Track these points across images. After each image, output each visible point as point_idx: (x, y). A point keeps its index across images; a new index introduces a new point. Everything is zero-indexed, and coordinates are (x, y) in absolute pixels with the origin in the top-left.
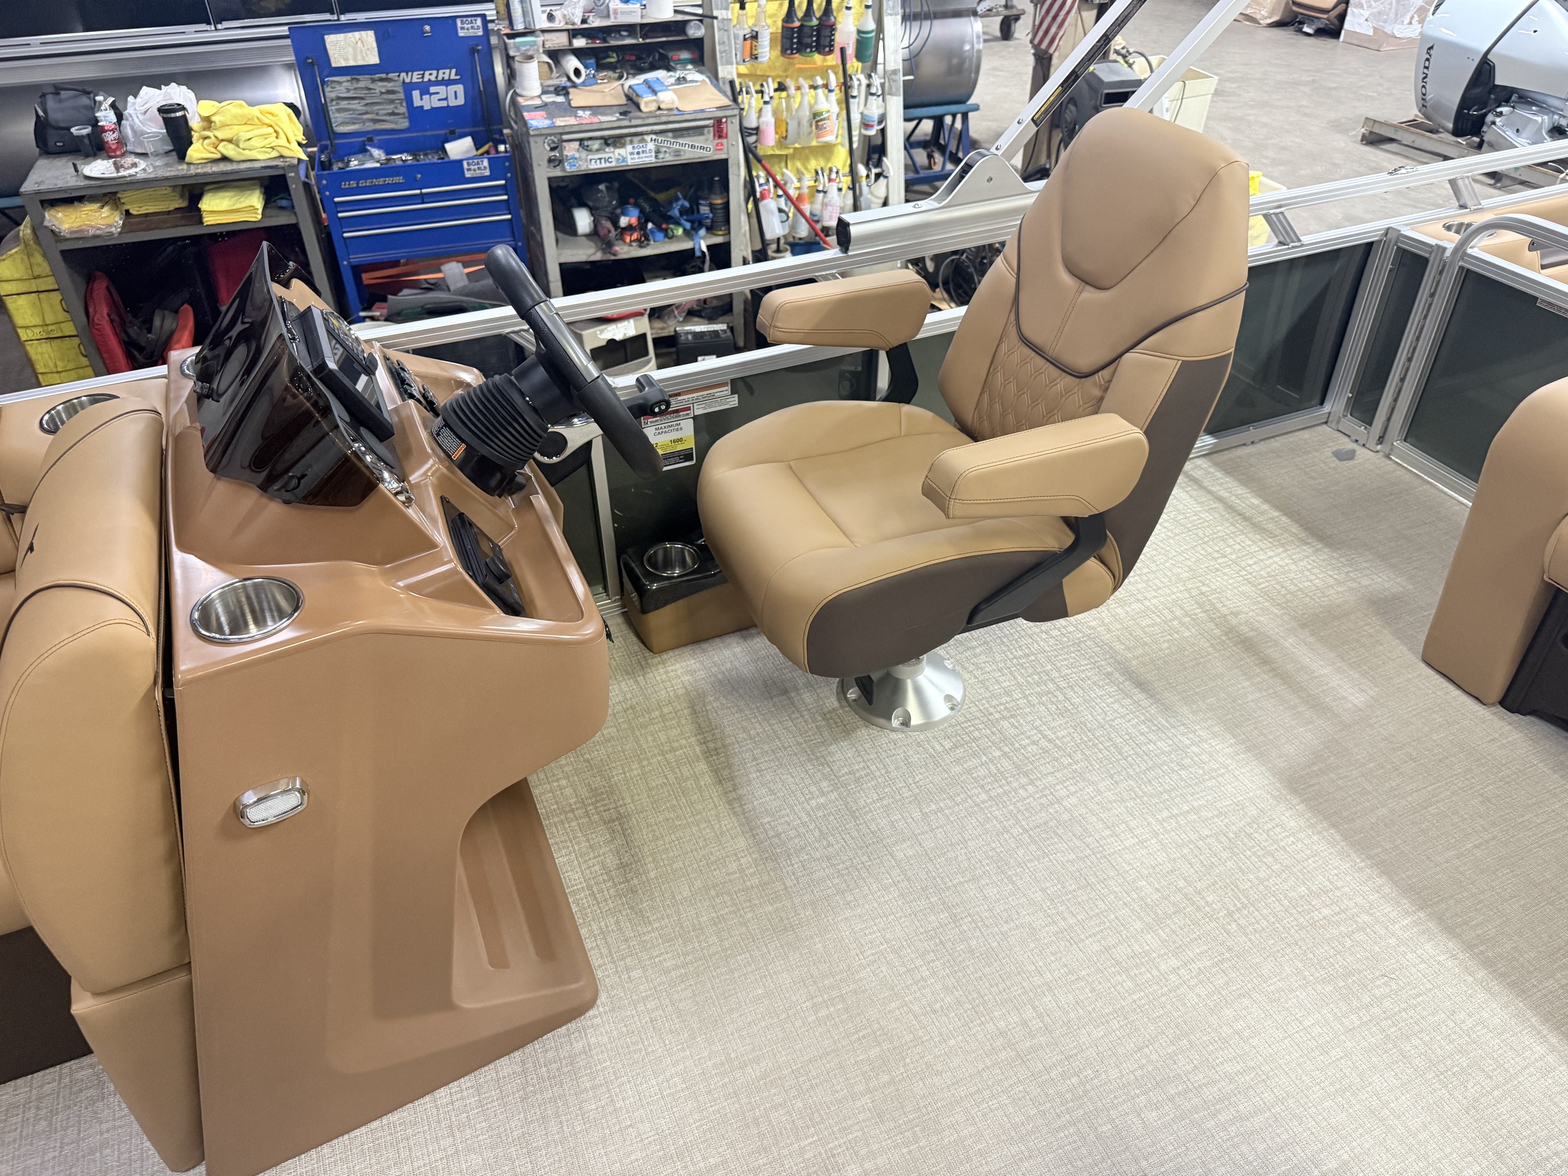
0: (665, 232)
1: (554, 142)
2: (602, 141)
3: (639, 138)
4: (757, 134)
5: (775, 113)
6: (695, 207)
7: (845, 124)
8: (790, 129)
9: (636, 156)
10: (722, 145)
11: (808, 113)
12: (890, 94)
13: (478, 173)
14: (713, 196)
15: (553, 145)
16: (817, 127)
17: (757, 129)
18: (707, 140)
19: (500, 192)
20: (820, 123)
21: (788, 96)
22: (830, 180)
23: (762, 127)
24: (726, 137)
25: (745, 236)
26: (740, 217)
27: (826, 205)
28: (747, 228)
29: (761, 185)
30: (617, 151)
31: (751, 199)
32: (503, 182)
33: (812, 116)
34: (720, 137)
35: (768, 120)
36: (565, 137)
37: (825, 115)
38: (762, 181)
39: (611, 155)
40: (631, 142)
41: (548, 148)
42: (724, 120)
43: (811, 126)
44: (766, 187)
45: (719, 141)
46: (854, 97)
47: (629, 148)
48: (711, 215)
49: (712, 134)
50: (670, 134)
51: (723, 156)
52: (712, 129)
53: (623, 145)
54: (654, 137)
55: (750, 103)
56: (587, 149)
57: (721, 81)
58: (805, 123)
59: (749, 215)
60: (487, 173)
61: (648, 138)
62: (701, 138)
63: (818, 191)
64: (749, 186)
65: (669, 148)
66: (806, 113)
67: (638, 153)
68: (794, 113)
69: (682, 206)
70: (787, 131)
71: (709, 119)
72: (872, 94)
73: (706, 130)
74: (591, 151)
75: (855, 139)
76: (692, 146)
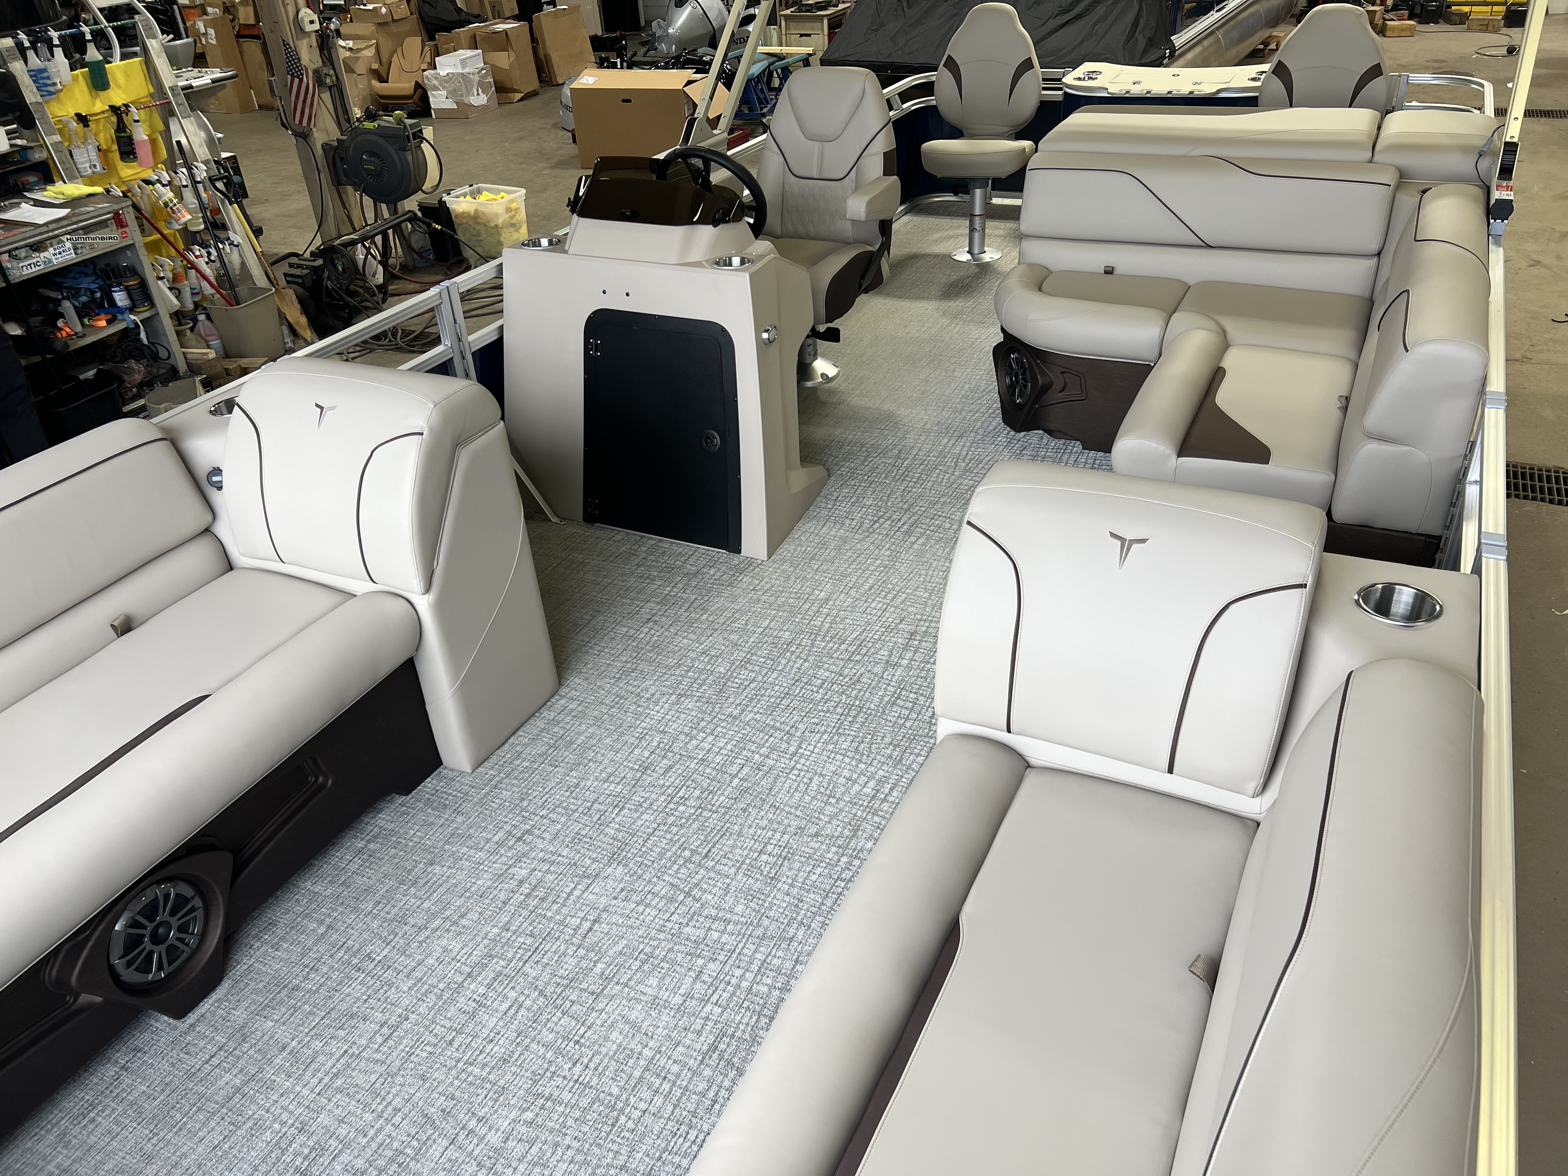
2: (28, 248)
3: (58, 239)
9: (59, 256)
10: (125, 233)
14: (127, 280)
18: (111, 231)
20: (174, 209)
24: (125, 225)
30: (42, 255)
34: (122, 227)
39: (38, 259)
40: (52, 245)
42: (121, 212)
45: (122, 230)
47: (51, 250)
49: (115, 225)
50: (81, 232)
51: (131, 242)
52: (113, 221)
53: (46, 249)
54: (69, 237)
56: (18, 258)
61: (64, 238)
62: (108, 229)
65: (84, 243)
67: (60, 253)
71: (109, 213)
73: (109, 223)
74: (20, 259)
76: (102, 238)
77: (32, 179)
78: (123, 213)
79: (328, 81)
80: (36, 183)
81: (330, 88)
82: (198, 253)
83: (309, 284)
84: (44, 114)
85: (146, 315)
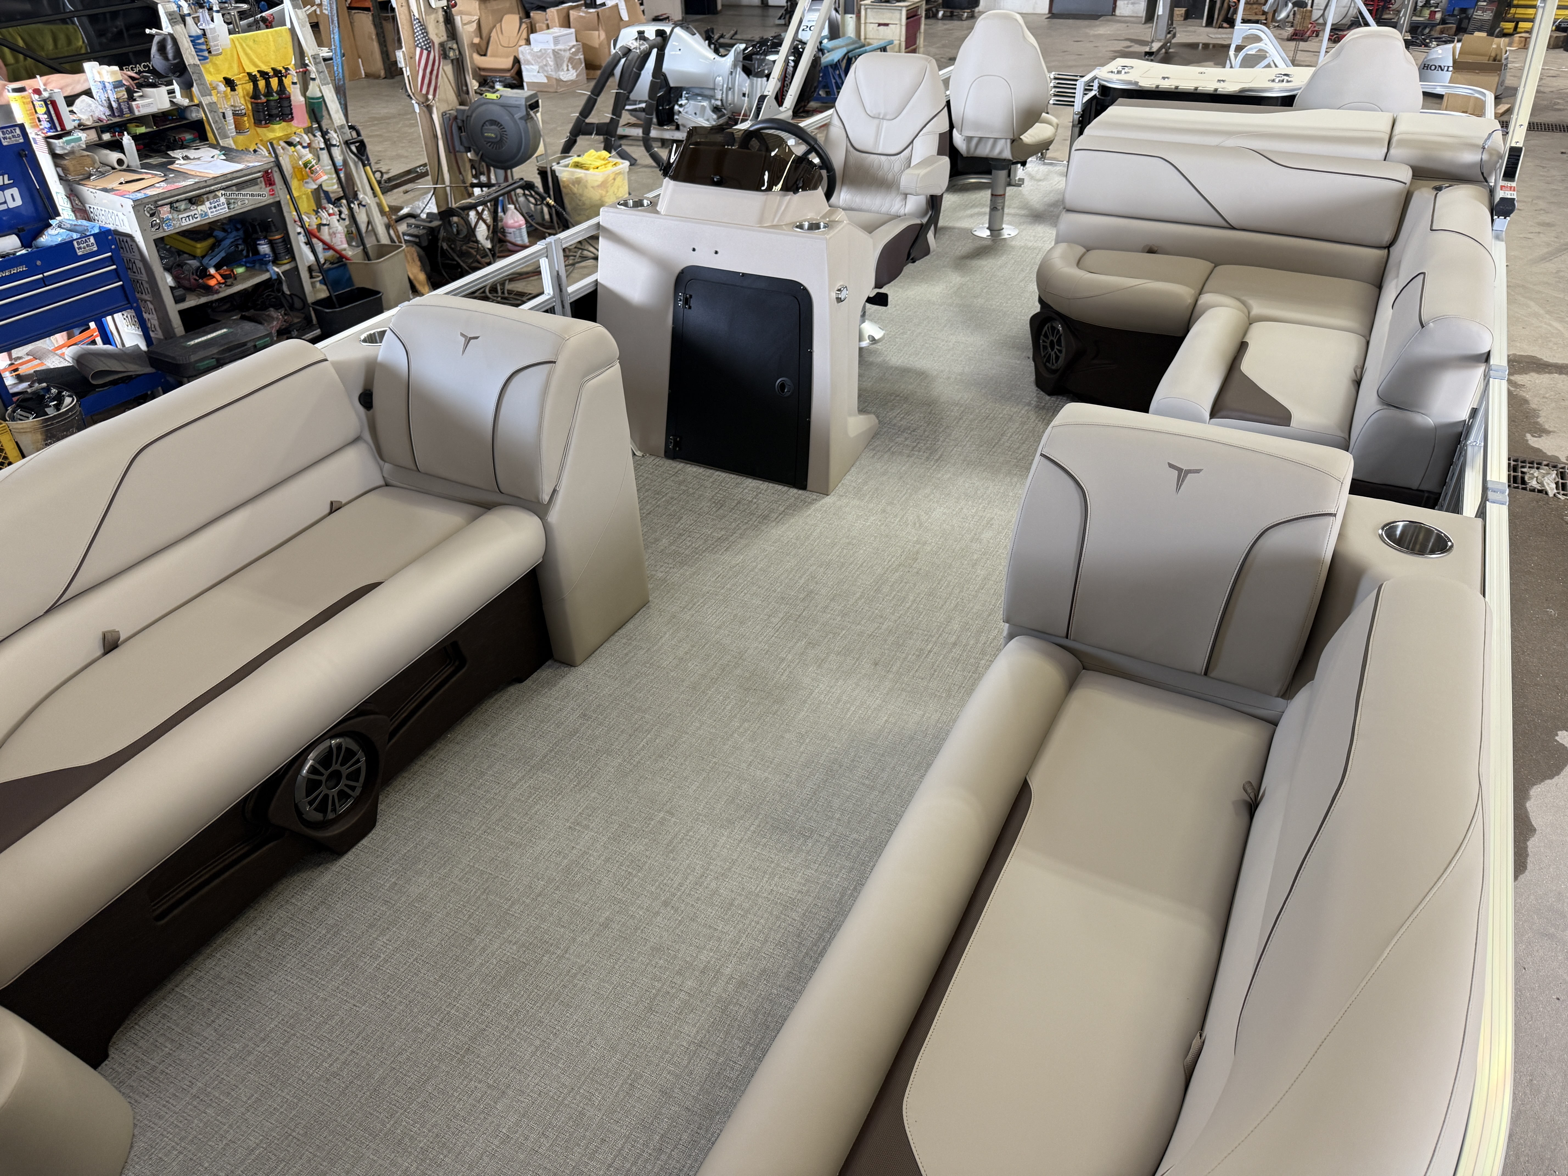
1: (152, 209)
2: (188, 201)
3: (213, 194)
9: (214, 210)
10: (272, 191)
13: (88, 250)
14: (272, 234)
15: (151, 212)
16: (311, 172)
18: (261, 188)
19: (107, 264)
20: (312, 169)
22: (330, 215)
24: (273, 184)
27: (334, 233)
30: (200, 208)
32: (110, 254)
34: (271, 184)
36: (160, 203)
37: (314, 163)
39: (196, 212)
40: (208, 199)
41: (149, 215)
42: (270, 171)
45: (270, 188)
46: (322, 149)
47: (207, 204)
48: (273, 251)
49: (263, 183)
50: (234, 188)
51: (274, 200)
52: (262, 179)
53: (203, 203)
54: (223, 192)
56: (177, 210)
60: (96, 249)
61: (219, 194)
62: (258, 187)
63: (324, 225)
65: (236, 199)
67: (215, 207)
71: (259, 172)
72: (335, 145)
73: (259, 180)
74: (180, 211)
76: (252, 195)
77: (188, 136)
78: (271, 172)
79: (451, 54)
80: (193, 141)
81: (452, 61)
82: (331, 211)
83: (425, 243)
84: (200, 75)
85: (287, 267)
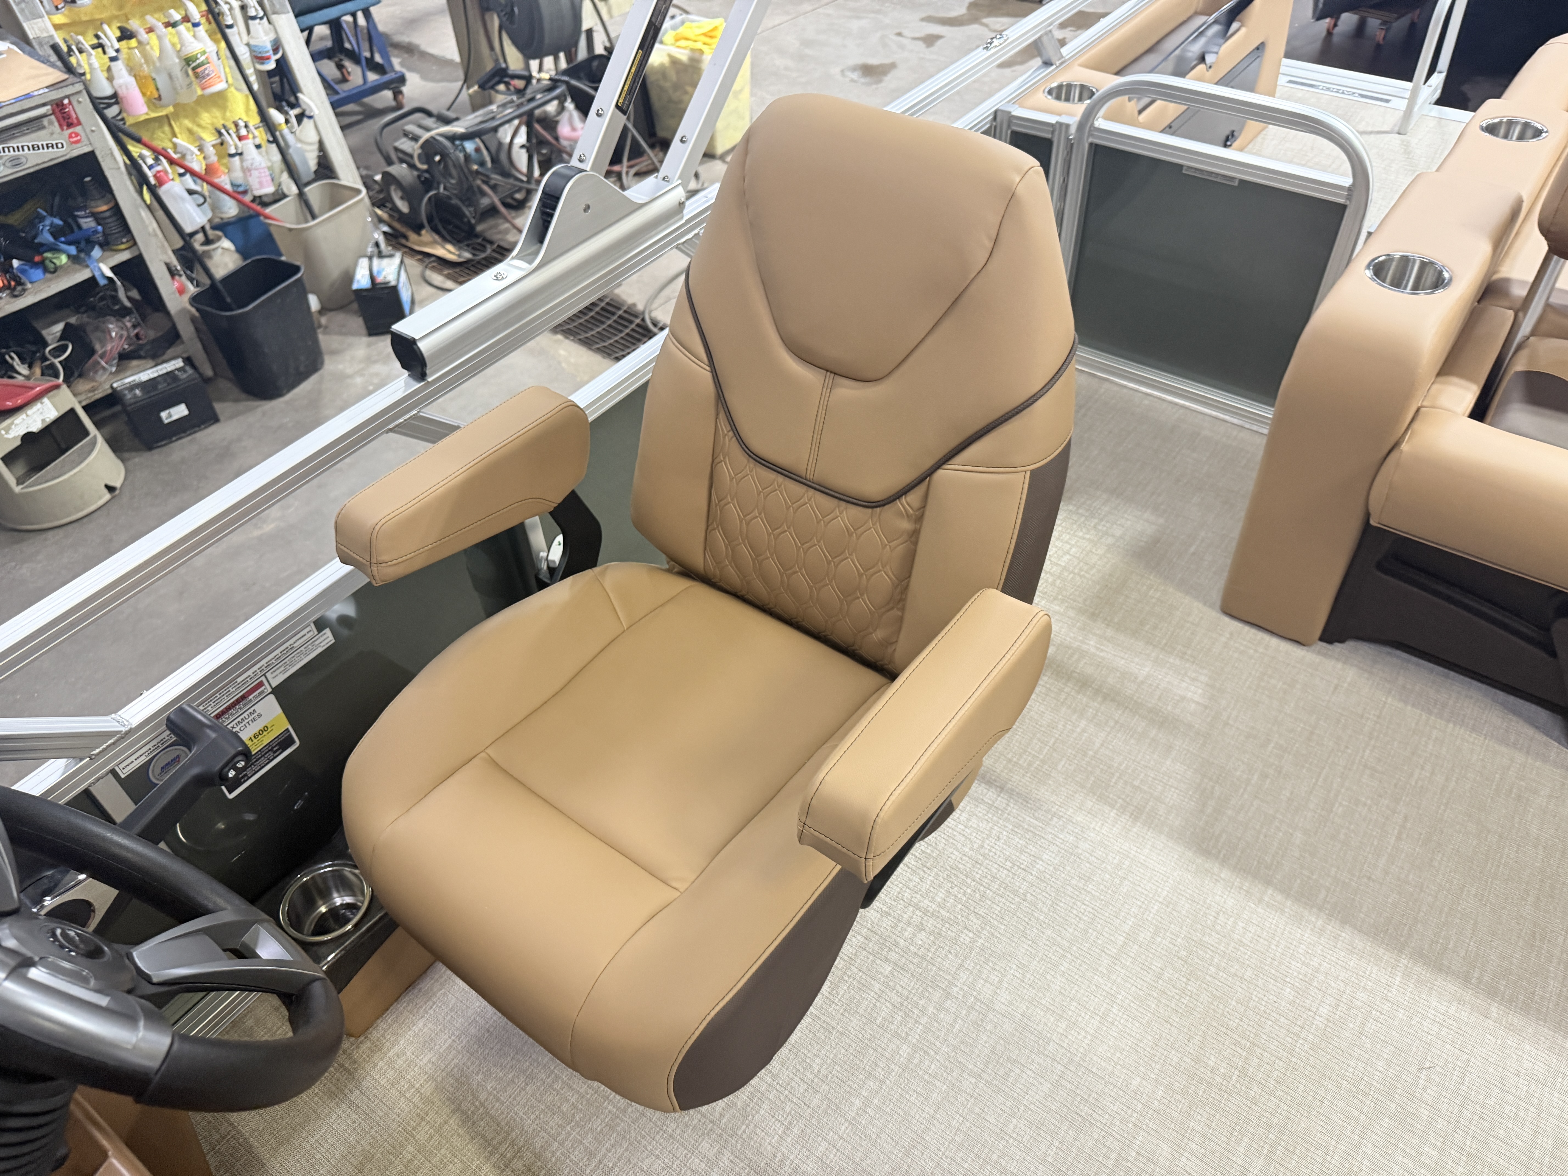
0: (42, 265)
4: (117, 103)
5: (132, 70)
6: (70, 220)
7: (232, 63)
8: (160, 86)
10: (77, 135)
11: (177, 61)
12: (274, 13)
14: (93, 203)
16: (197, 76)
17: (115, 96)
20: (199, 70)
21: (140, 42)
22: (240, 138)
23: (122, 92)
24: (79, 123)
25: (156, 235)
26: (140, 214)
27: (249, 170)
28: (155, 225)
29: (150, 167)
31: (145, 188)
33: (184, 63)
34: (70, 125)
35: (125, 82)
37: (202, 58)
38: (150, 161)
42: (66, 101)
43: (188, 75)
44: (159, 168)
45: (71, 130)
46: (230, 27)
48: (100, 228)
51: (87, 149)
55: (90, 65)
57: (35, 44)
58: (177, 72)
59: (149, 207)
62: (43, 133)
63: (232, 156)
64: (134, 172)
66: (175, 62)
68: (158, 64)
69: (52, 225)
70: (157, 89)
71: (43, 105)
72: (253, 18)
75: (253, 79)
76: (35, 146)
78: (70, 103)
82: (243, 132)
85: (126, 256)
